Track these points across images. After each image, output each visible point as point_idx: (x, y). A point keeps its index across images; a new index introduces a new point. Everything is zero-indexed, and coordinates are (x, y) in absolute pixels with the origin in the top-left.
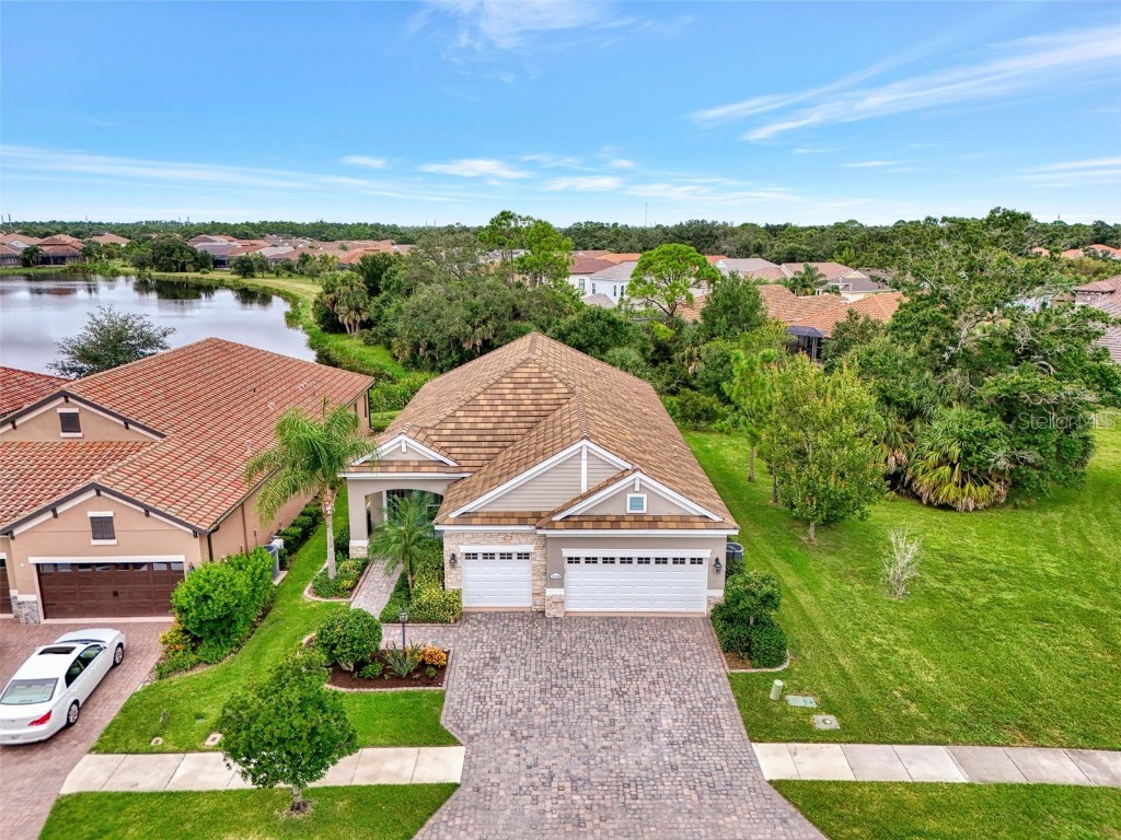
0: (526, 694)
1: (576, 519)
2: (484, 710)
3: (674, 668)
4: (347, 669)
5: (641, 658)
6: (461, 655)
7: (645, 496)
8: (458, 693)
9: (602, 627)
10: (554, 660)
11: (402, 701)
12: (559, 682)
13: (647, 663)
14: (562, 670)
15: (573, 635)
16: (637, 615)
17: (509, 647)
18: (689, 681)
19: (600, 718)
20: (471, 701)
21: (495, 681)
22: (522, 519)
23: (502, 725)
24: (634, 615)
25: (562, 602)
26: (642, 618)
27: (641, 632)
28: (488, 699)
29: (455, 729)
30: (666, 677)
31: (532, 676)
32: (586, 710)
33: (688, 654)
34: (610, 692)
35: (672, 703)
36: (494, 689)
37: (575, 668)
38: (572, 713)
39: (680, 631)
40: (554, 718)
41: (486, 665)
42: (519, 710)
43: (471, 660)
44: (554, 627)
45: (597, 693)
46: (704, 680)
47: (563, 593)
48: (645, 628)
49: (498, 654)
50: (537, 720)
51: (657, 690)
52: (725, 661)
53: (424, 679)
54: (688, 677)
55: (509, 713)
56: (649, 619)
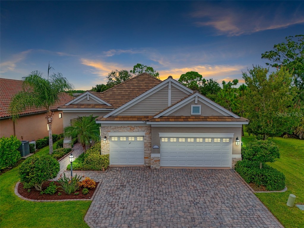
0: (139, 203)
1: (166, 117)
2: (113, 212)
3: (222, 191)
4: (38, 190)
5: (203, 186)
6: (105, 184)
7: (200, 106)
8: (99, 202)
9: (179, 172)
10: (155, 187)
11: (64, 206)
12: (159, 197)
13: (207, 188)
14: (160, 191)
15: (165, 176)
16: (197, 168)
17: (131, 181)
18: (234, 197)
19: (185, 216)
20: (106, 206)
21: (122, 196)
22: (139, 119)
23: (123, 220)
24: (195, 168)
25: (159, 161)
26: (200, 169)
27: (200, 175)
28: (116, 206)
29: (92, 223)
30: (219, 195)
31: (143, 194)
32: (176, 212)
33: (228, 184)
34: (189, 203)
35: (228, 209)
36: (120, 200)
37: (167, 190)
38: (167, 213)
39: (220, 175)
40: (156, 216)
41: (118, 189)
42: (135, 212)
43: (110, 187)
44: (155, 172)
45: (181, 203)
46: (242, 196)
47: (159, 156)
48: (202, 173)
49: (125, 184)
50: (145, 218)
51: (216, 201)
52: (250, 187)
53: (81, 195)
54: (232, 195)
55: (128, 214)
56: (203, 170)
